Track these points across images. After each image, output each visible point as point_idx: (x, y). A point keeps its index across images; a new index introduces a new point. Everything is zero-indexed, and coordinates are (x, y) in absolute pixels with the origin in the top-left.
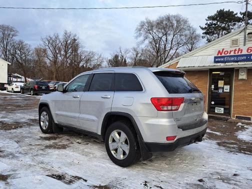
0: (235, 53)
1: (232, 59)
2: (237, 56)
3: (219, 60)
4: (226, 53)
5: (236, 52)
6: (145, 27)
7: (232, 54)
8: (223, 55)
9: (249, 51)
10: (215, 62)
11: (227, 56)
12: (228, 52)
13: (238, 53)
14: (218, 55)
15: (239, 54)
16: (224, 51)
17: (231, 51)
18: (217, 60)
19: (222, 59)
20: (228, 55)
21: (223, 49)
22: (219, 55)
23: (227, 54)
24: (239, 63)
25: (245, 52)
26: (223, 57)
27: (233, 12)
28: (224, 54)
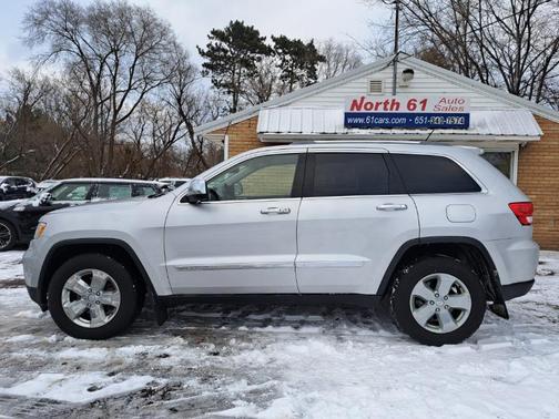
0: (385, 108)
1: (381, 121)
2: (391, 116)
3: (356, 121)
4: (369, 106)
5: (389, 106)
6: (54, 17)
7: (381, 110)
8: (363, 110)
9: (412, 107)
10: (347, 125)
11: (371, 115)
12: (372, 105)
13: (391, 109)
14: (352, 109)
15: (394, 111)
16: (365, 102)
17: (378, 104)
18: (350, 120)
19: (361, 121)
20: (373, 111)
21: (363, 98)
22: (355, 111)
23: (371, 108)
24: (394, 131)
25: (403, 109)
26: (363, 115)
27: (257, 32)
28: (366, 108)
